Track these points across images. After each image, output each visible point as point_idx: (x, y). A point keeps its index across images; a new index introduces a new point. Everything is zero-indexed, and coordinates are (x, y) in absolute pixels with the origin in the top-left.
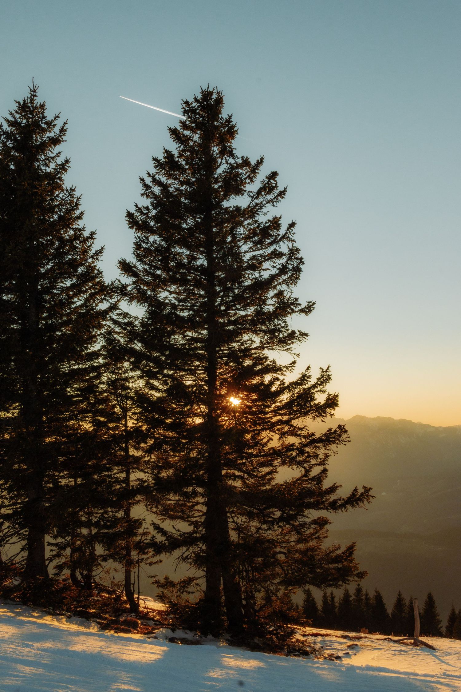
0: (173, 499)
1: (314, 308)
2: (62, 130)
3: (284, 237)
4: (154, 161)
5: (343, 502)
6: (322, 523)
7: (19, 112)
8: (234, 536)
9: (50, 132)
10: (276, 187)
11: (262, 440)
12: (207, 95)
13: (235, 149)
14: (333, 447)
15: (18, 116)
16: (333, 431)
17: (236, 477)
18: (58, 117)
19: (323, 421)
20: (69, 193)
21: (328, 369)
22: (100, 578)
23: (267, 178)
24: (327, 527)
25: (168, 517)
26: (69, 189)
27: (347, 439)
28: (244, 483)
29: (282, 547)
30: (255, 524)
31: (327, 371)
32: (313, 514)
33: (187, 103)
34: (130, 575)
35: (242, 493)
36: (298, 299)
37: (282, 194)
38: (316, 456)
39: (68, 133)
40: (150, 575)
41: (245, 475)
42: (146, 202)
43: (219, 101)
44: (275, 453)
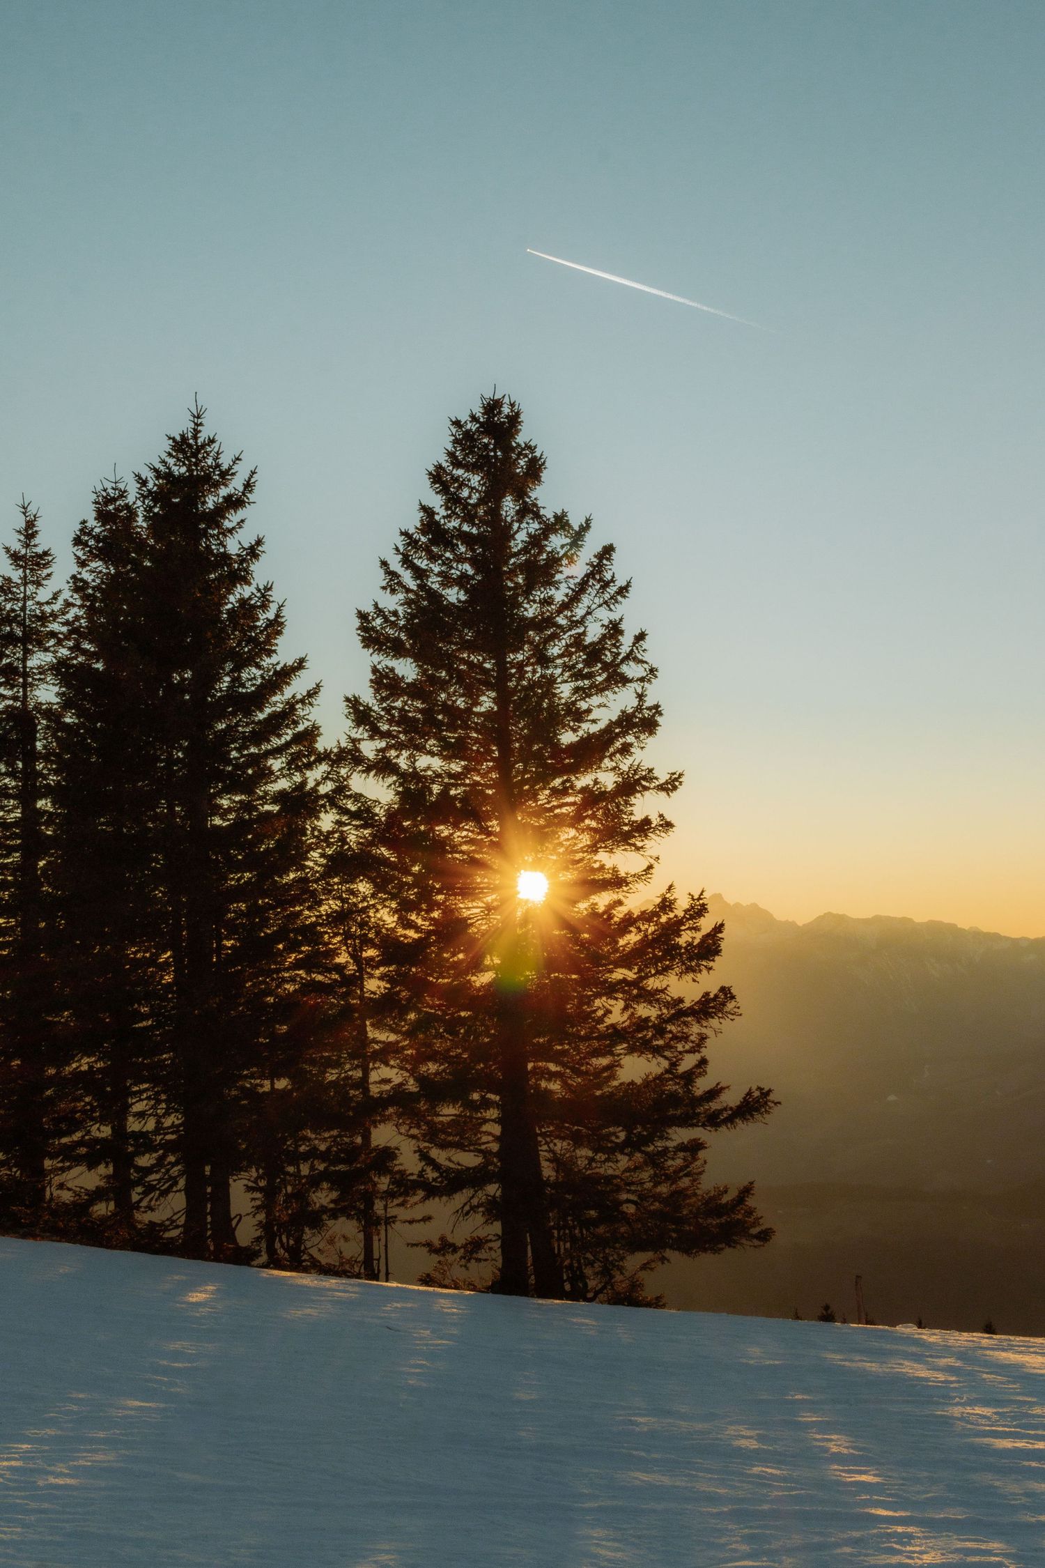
0: (448, 1112)
1: (681, 782)
2: (248, 486)
3: (629, 657)
4: (403, 537)
5: (730, 1112)
6: (695, 1147)
7: (174, 454)
8: (548, 1171)
9: (226, 486)
10: (612, 581)
11: (595, 1011)
12: (492, 407)
13: (544, 508)
14: (714, 1022)
15: (171, 461)
16: (712, 996)
17: (552, 1076)
18: (238, 459)
19: (694, 980)
20: (262, 593)
21: (701, 894)
22: (320, 1250)
23: (595, 556)
24: (702, 1154)
25: (436, 1145)
26: (261, 587)
27: (736, 1010)
28: (565, 1084)
29: (629, 1191)
30: (585, 1152)
31: (699, 899)
32: (680, 1135)
33: (457, 423)
34: (372, 1245)
35: (562, 1101)
36: (653, 769)
37: (623, 591)
38: (685, 1038)
39: (256, 489)
40: (409, 1241)
41: (568, 1071)
42: (392, 602)
43: (514, 419)
44: (617, 1034)
